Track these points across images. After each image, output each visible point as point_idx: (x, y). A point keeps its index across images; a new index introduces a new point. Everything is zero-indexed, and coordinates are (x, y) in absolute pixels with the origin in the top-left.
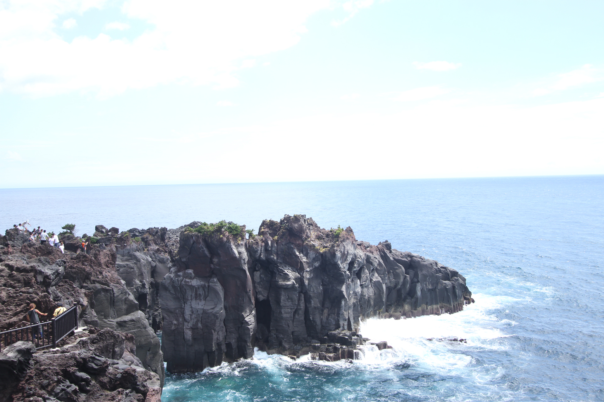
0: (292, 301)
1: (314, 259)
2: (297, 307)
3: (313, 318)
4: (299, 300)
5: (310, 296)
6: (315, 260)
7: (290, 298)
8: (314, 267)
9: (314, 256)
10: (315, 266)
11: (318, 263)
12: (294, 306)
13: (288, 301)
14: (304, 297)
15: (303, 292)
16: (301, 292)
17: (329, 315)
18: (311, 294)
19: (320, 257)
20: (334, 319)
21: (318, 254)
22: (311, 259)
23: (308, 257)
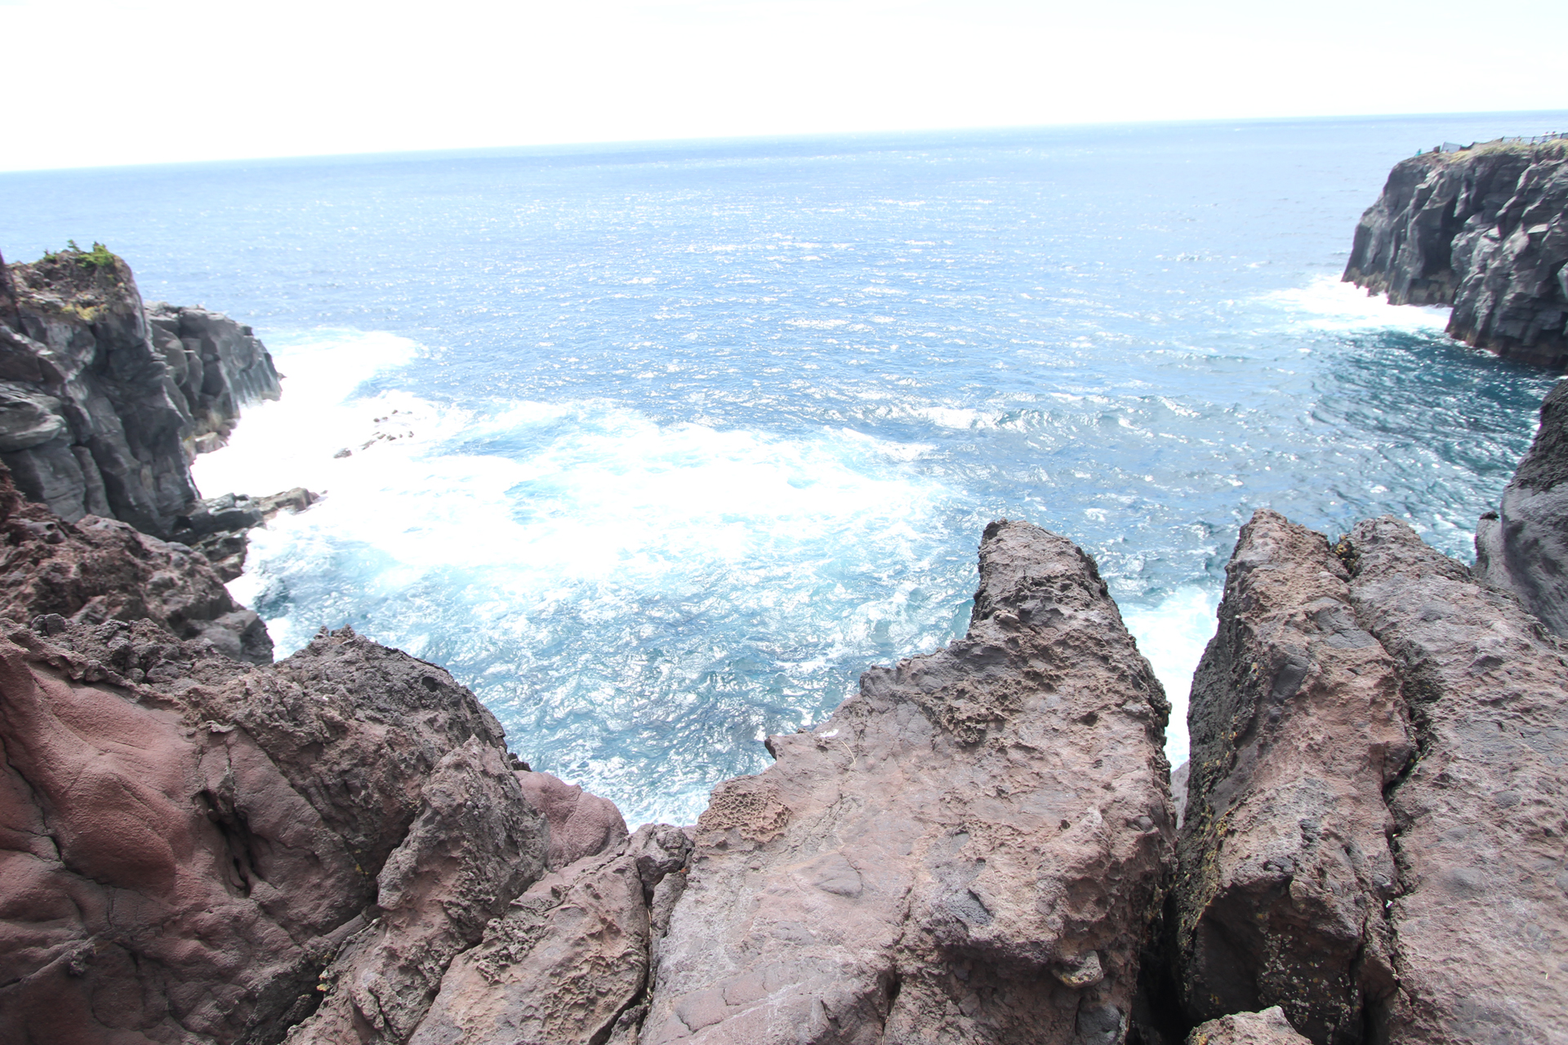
0: (69, 476)
1: (71, 344)
2: (86, 486)
3: (136, 499)
4: (83, 466)
5: (109, 446)
6: (74, 345)
7: (58, 470)
8: (82, 366)
9: (68, 334)
10: (84, 363)
11: (88, 352)
12: (79, 488)
13: (58, 479)
14: (93, 455)
15: (84, 440)
16: (77, 443)
17: (157, 479)
18: (111, 441)
19: (89, 334)
20: (174, 482)
21: (78, 329)
22: (61, 345)
23: (50, 340)
